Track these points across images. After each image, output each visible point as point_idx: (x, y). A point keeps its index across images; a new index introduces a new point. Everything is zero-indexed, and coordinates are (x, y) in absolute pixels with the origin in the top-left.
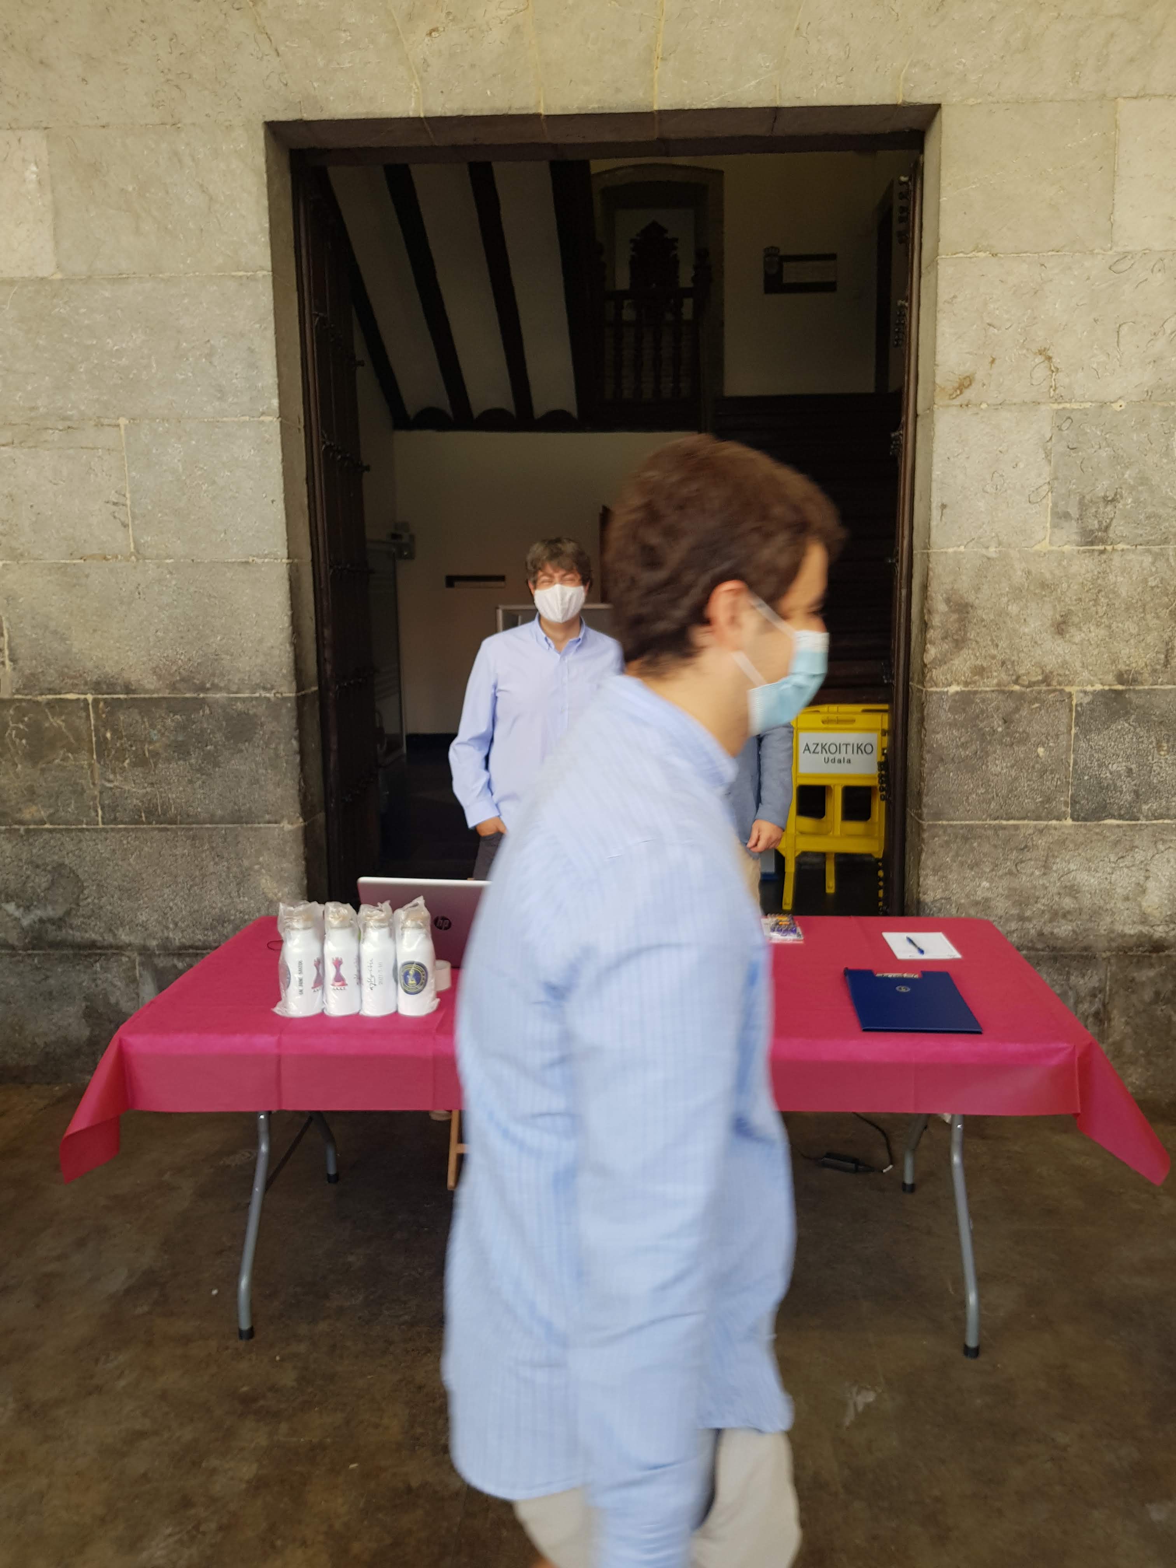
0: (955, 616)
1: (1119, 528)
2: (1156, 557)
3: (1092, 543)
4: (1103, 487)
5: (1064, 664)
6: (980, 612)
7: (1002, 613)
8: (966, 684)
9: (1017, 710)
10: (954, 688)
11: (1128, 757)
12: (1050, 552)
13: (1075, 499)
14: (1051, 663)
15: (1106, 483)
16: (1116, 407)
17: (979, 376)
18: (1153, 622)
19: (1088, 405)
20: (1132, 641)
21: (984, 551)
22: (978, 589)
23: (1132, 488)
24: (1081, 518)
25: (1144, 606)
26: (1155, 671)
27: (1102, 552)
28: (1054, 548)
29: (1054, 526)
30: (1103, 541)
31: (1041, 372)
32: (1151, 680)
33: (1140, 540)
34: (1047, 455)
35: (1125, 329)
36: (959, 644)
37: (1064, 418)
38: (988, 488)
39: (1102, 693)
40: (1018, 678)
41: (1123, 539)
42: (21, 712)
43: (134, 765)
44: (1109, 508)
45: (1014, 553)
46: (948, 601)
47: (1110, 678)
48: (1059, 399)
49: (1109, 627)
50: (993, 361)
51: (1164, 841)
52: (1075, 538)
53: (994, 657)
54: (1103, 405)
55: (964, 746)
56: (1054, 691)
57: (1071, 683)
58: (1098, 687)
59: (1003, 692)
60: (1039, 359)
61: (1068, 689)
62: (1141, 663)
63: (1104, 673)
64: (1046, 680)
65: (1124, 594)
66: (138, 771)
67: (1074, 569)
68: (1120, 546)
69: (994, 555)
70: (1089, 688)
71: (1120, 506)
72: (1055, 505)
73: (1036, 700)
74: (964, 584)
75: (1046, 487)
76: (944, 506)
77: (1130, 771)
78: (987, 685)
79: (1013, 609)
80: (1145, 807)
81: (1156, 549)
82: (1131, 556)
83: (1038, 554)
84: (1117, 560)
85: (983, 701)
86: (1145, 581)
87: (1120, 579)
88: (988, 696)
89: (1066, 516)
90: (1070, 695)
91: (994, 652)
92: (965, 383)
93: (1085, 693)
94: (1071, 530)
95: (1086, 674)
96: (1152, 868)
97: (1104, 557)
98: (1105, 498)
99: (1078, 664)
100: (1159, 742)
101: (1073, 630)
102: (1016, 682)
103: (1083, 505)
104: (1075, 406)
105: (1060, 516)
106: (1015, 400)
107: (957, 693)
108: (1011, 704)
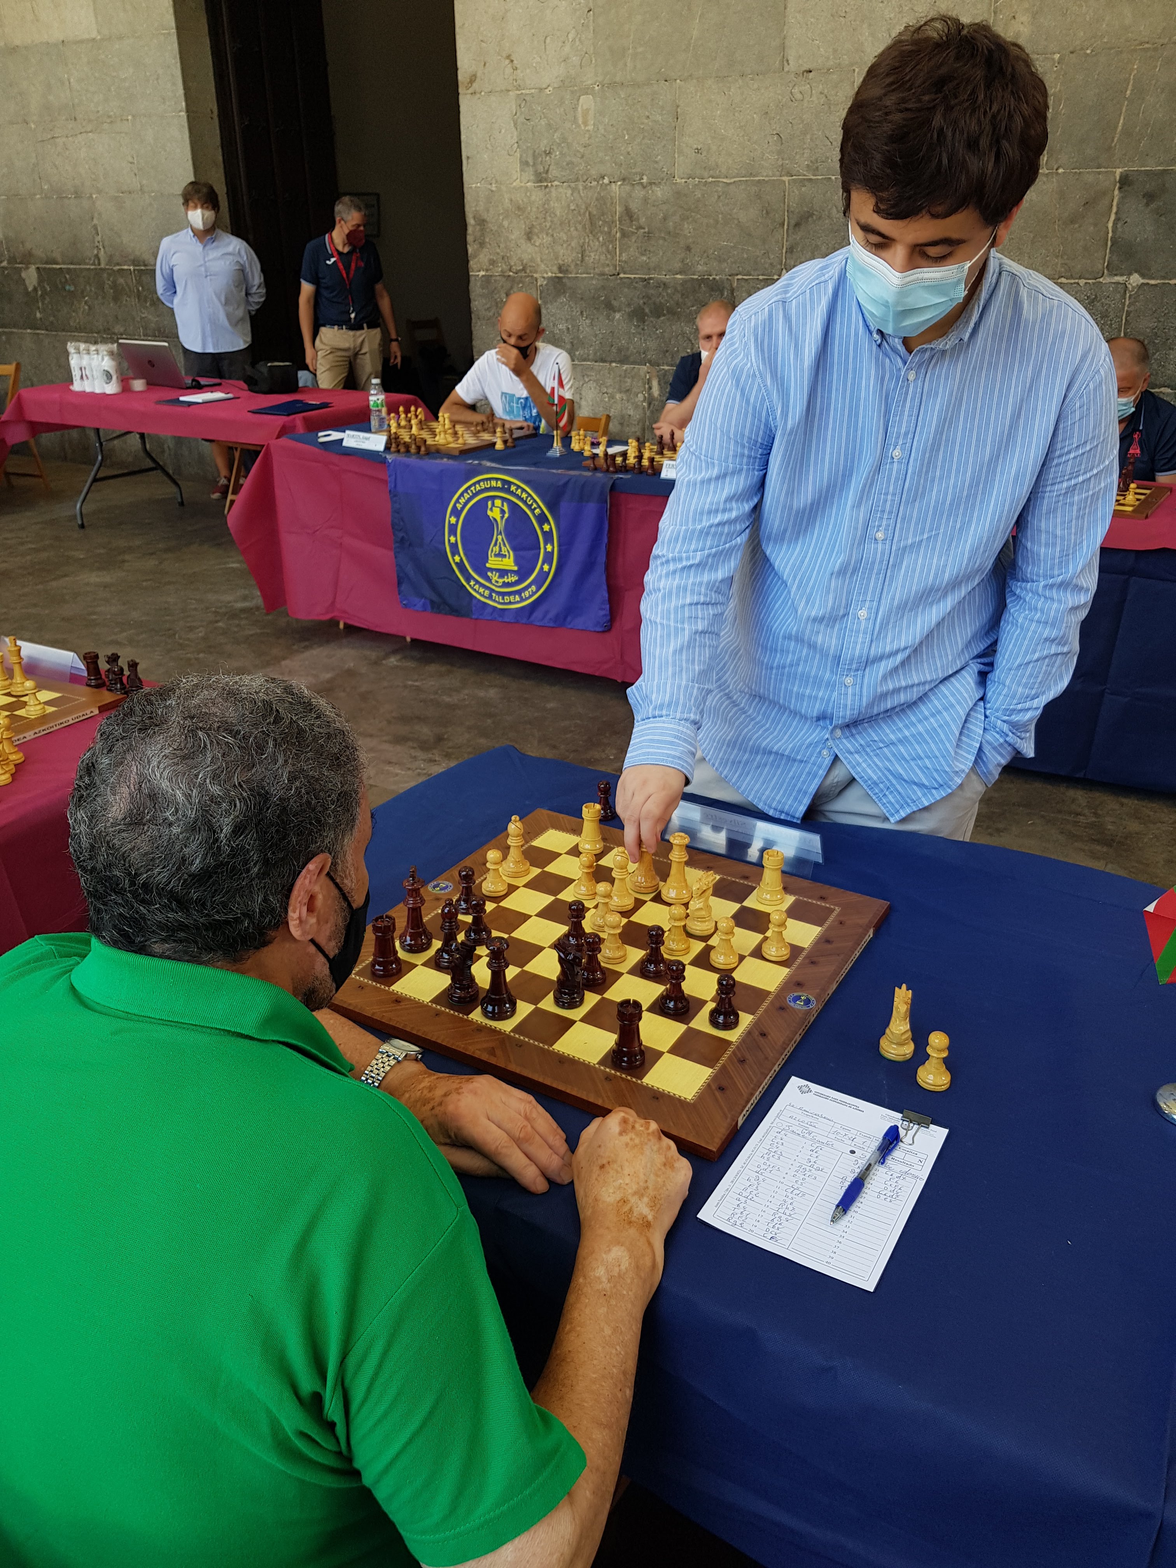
0: (478, 228)
1: (554, 172)
2: (574, 190)
3: (541, 181)
4: (543, 145)
5: (532, 260)
6: (490, 225)
7: (501, 226)
8: (487, 270)
9: (512, 288)
10: (482, 273)
11: (567, 320)
12: (522, 187)
13: (530, 152)
14: (526, 257)
15: (545, 142)
16: (547, 91)
17: (478, 75)
18: (575, 233)
19: (533, 91)
20: (565, 245)
21: (489, 187)
22: (488, 211)
23: (559, 145)
24: (534, 164)
25: (569, 222)
26: (577, 265)
27: (546, 187)
28: (522, 184)
29: (522, 170)
30: (546, 180)
31: (509, 70)
32: (575, 271)
33: (564, 179)
34: (515, 124)
35: (548, 38)
36: (482, 244)
37: (522, 100)
38: (488, 146)
39: (551, 278)
40: (511, 267)
41: (556, 178)
42: (109, 275)
43: (151, 305)
44: (548, 158)
45: (503, 188)
46: (474, 218)
47: (555, 269)
48: (518, 88)
49: (552, 236)
50: (485, 65)
51: (588, 376)
52: (532, 178)
53: (498, 254)
54: (541, 90)
55: (488, 309)
56: (528, 276)
57: (536, 272)
58: (550, 274)
59: (504, 276)
60: (507, 61)
61: (535, 275)
62: (570, 260)
63: (552, 266)
64: (524, 270)
65: (558, 214)
66: (153, 308)
67: (533, 198)
68: (556, 183)
69: (494, 189)
70: (545, 275)
71: (553, 156)
72: (521, 156)
73: (521, 282)
74: (481, 207)
75: (516, 145)
76: (468, 158)
77: (568, 329)
78: (497, 271)
79: (506, 223)
80: (577, 353)
81: (573, 185)
82: (561, 190)
83: (514, 188)
84: (554, 193)
85: (495, 281)
86: (569, 206)
87: (556, 205)
88: (498, 278)
89: (527, 163)
90: (536, 280)
91: (498, 250)
92: (473, 79)
93: (544, 278)
94: (529, 174)
95: (543, 266)
96: (583, 393)
97: (547, 190)
98: (545, 151)
99: (539, 259)
100: (582, 312)
101: (535, 237)
102: (510, 271)
103: (535, 157)
104: (528, 92)
105: (524, 164)
106: (498, 89)
107: (483, 276)
108: (509, 285)
